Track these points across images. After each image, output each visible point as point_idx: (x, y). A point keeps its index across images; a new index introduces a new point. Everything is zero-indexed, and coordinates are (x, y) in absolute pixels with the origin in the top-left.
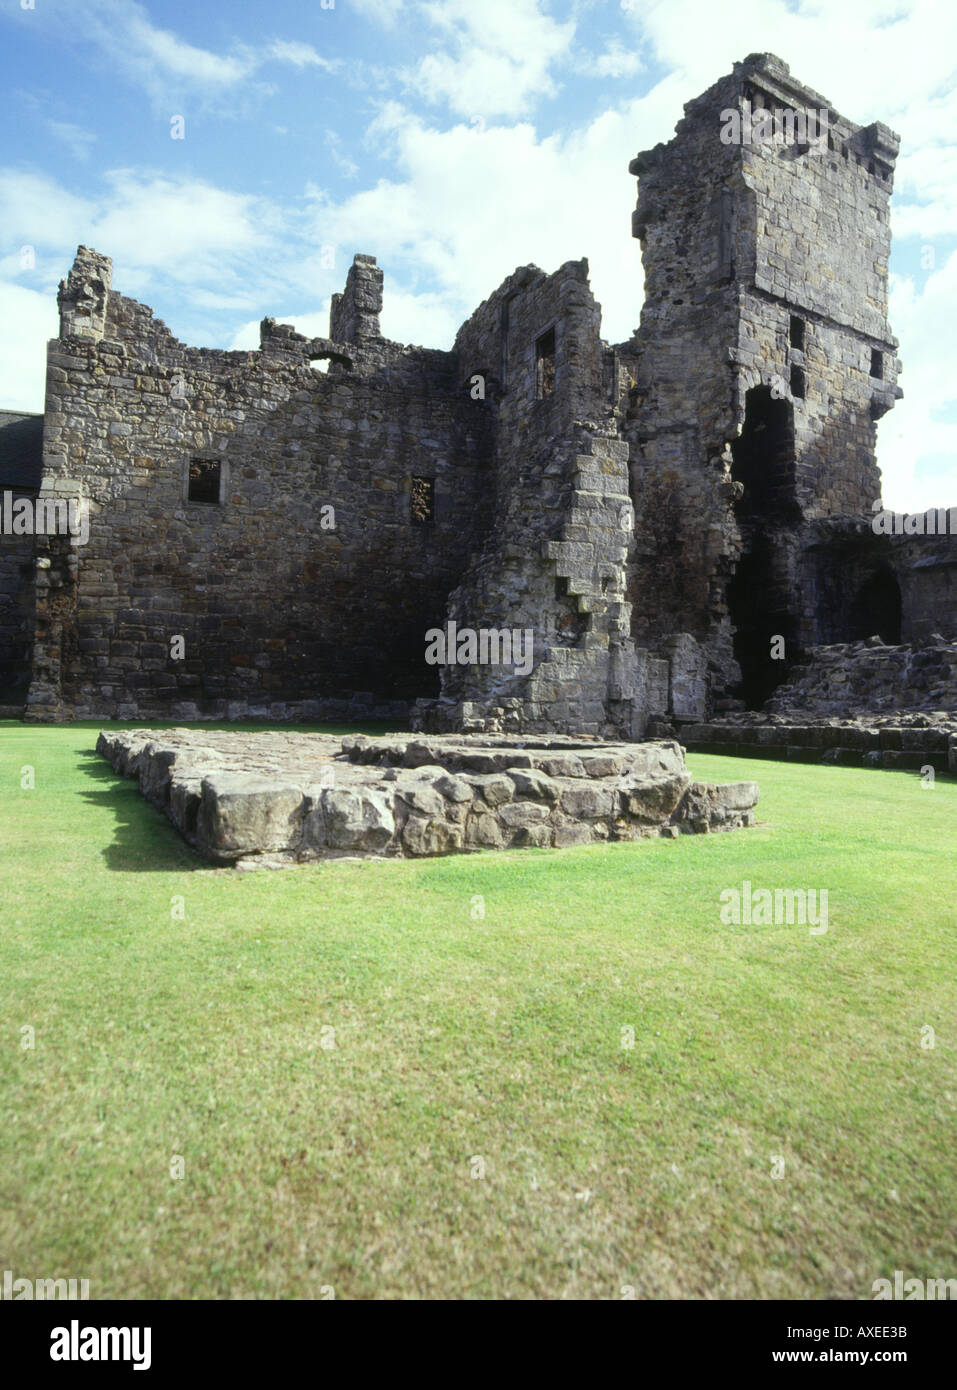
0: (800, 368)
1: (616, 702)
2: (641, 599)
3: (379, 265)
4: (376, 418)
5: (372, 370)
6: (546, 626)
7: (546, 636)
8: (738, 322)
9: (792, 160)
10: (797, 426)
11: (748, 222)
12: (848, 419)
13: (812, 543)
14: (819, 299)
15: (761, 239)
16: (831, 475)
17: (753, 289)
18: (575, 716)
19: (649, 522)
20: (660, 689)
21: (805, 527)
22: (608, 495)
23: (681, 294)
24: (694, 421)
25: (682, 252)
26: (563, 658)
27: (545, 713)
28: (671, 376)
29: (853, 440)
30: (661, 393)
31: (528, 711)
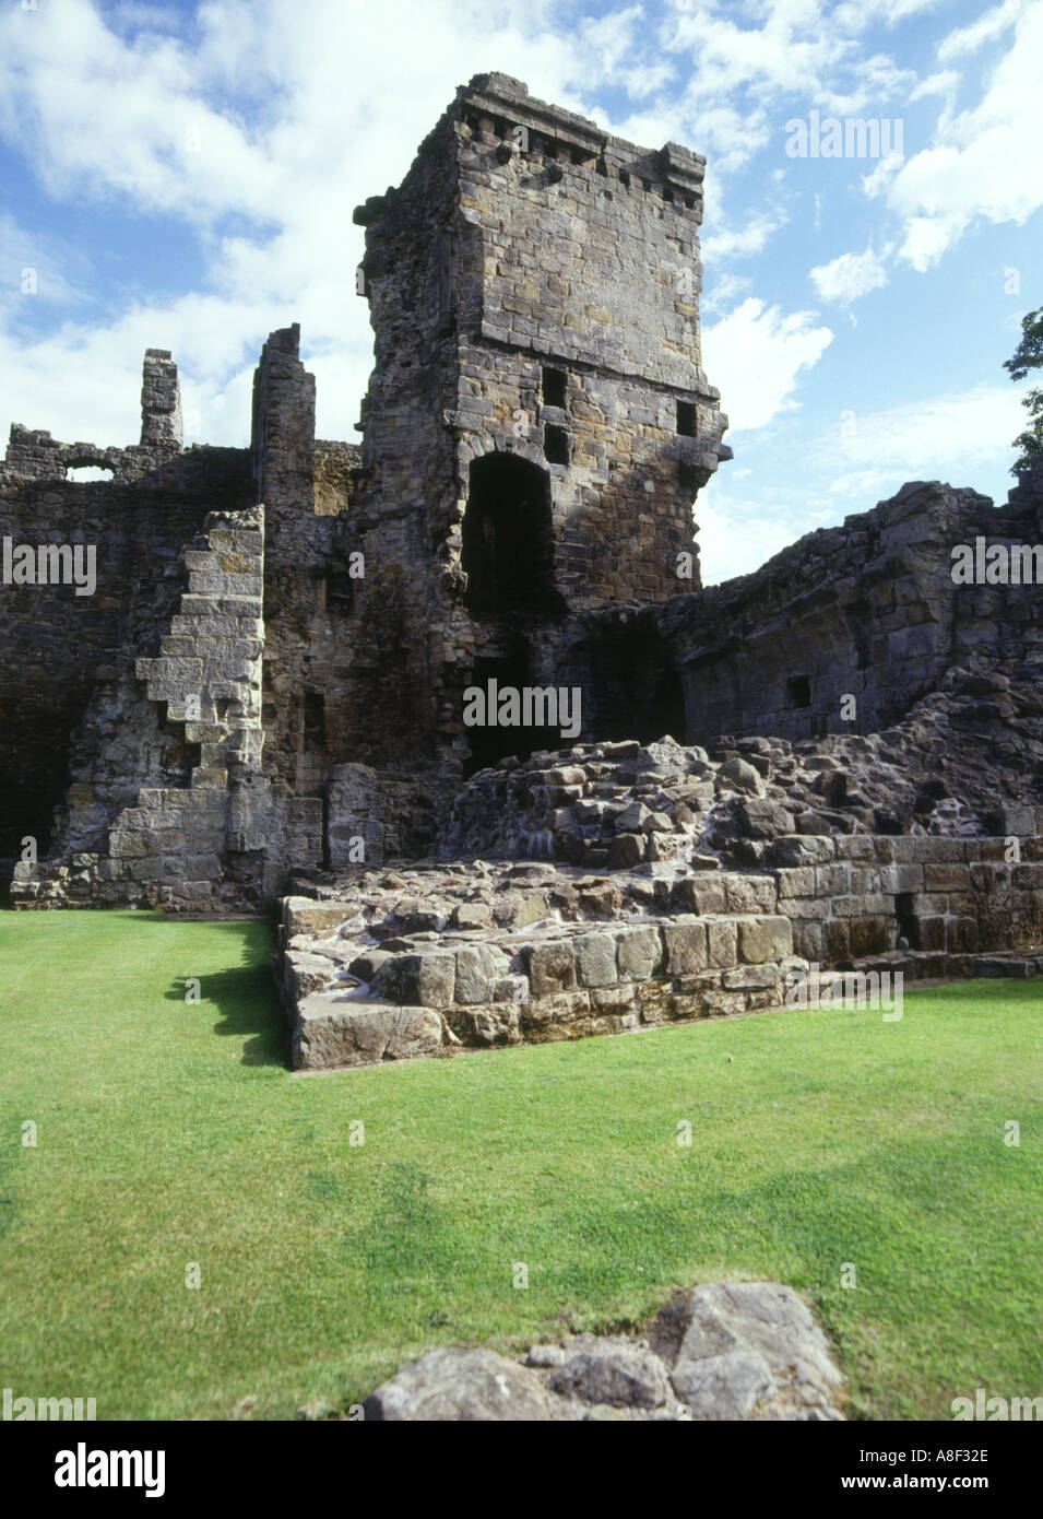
0: (559, 428)
1: (241, 854)
2: (360, 721)
3: (174, 359)
4: (95, 527)
5: (141, 474)
6: (148, 763)
7: (147, 774)
8: (457, 379)
9: (540, 189)
10: (555, 497)
11: (473, 263)
12: (640, 486)
13: (575, 639)
14: (589, 346)
15: (490, 281)
16: (615, 554)
17: (479, 339)
18: (172, 874)
19: (370, 627)
20: (308, 835)
21: (570, 621)
22: (231, 596)
23: (410, 354)
24: (421, 502)
25: (408, 306)
26: (156, 802)
27: (128, 872)
28: (398, 452)
29: (648, 511)
30: (385, 473)
31: (104, 870)
